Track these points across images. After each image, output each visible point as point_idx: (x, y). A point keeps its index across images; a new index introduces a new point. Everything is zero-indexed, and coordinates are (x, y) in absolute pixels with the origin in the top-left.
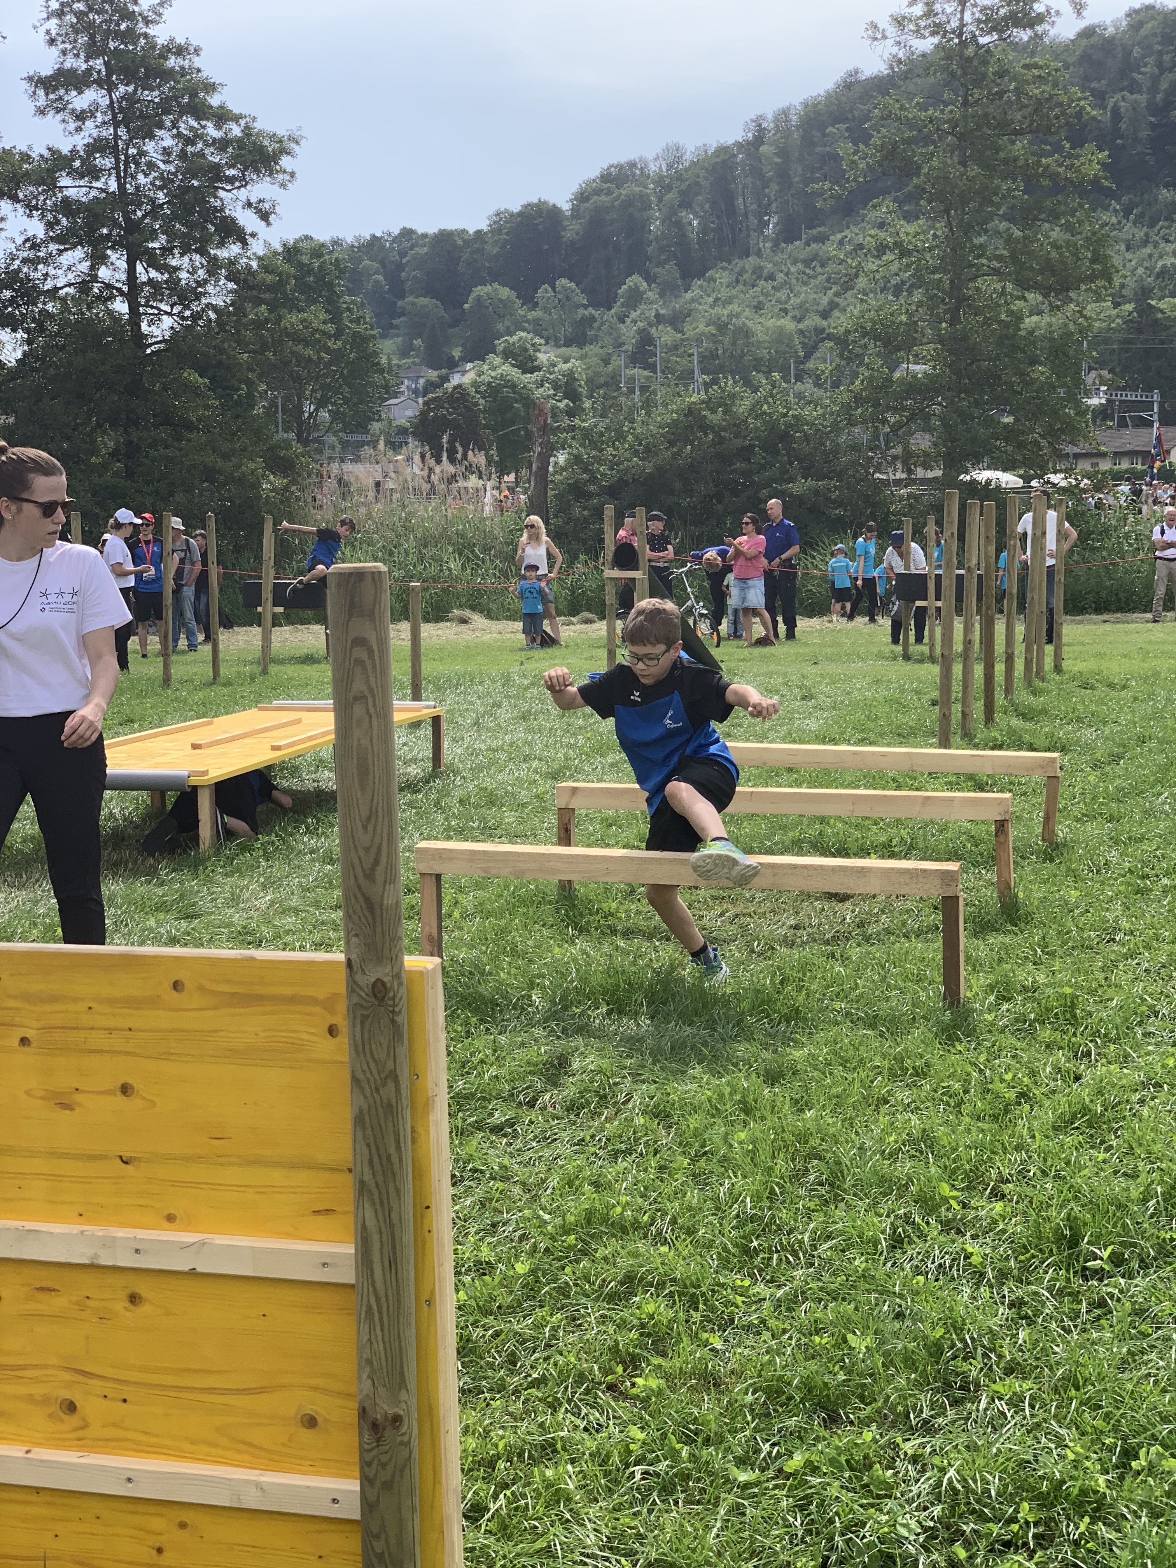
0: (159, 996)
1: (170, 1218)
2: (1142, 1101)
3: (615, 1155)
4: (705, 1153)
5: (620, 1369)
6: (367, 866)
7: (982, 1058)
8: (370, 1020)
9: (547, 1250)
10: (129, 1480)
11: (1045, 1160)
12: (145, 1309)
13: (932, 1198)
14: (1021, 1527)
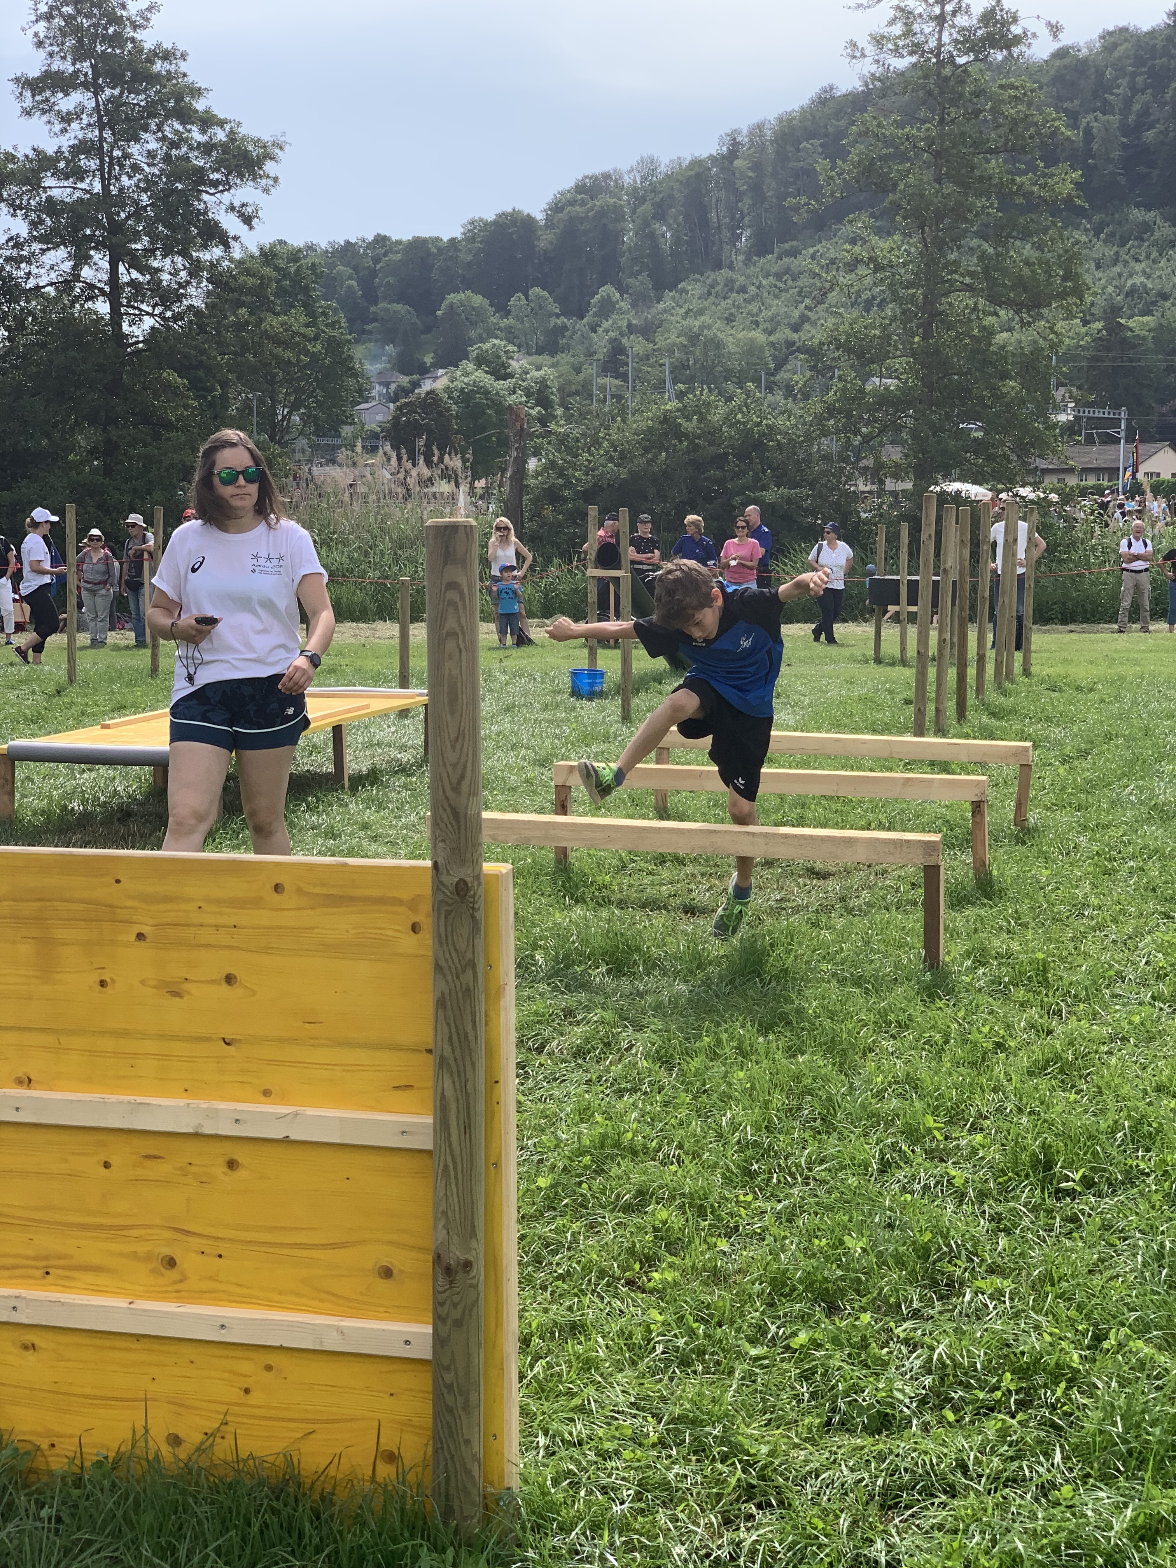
0: (261, 898)
1: (267, 1093)
2: (1110, 1053)
3: (620, 1093)
4: (705, 1091)
5: (637, 1266)
6: (454, 781)
7: (961, 1014)
8: (453, 914)
9: (565, 1168)
10: (223, 1326)
11: (1021, 1099)
12: (241, 1173)
13: (917, 1130)
14: (1004, 1394)
